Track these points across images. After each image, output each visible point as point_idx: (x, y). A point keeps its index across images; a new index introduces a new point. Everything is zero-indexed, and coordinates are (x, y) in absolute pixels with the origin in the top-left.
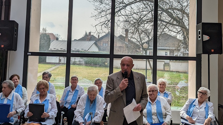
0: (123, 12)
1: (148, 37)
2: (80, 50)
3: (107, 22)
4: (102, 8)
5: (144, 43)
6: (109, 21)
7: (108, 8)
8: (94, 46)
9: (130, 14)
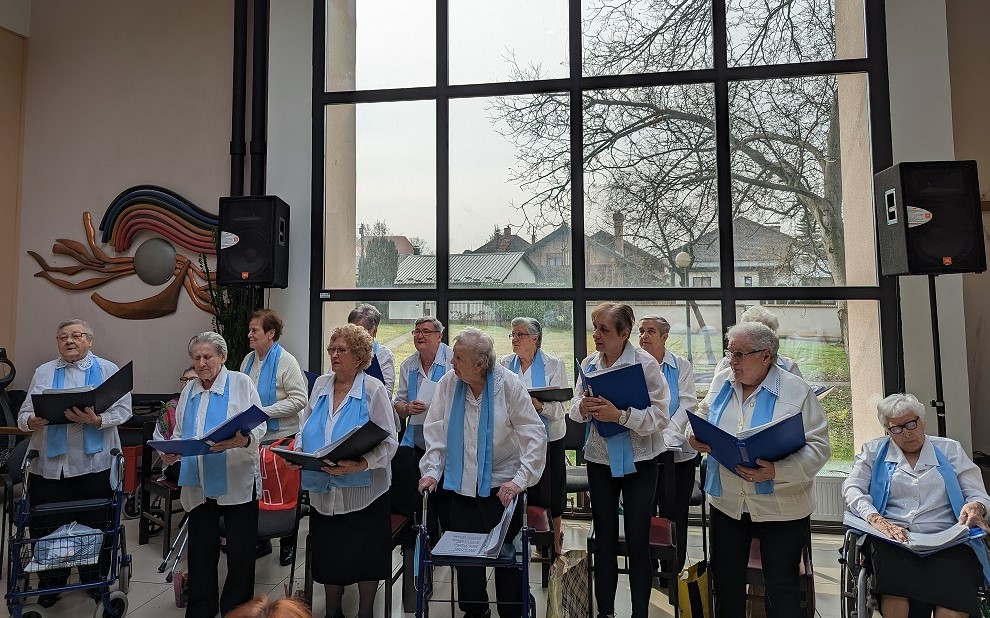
0: (604, 156)
1: (689, 230)
2: (482, 280)
3: (556, 192)
4: (541, 151)
5: (676, 252)
6: (563, 188)
7: (560, 151)
8: (521, 265)
9: (627, 163)
